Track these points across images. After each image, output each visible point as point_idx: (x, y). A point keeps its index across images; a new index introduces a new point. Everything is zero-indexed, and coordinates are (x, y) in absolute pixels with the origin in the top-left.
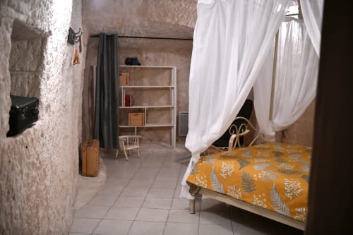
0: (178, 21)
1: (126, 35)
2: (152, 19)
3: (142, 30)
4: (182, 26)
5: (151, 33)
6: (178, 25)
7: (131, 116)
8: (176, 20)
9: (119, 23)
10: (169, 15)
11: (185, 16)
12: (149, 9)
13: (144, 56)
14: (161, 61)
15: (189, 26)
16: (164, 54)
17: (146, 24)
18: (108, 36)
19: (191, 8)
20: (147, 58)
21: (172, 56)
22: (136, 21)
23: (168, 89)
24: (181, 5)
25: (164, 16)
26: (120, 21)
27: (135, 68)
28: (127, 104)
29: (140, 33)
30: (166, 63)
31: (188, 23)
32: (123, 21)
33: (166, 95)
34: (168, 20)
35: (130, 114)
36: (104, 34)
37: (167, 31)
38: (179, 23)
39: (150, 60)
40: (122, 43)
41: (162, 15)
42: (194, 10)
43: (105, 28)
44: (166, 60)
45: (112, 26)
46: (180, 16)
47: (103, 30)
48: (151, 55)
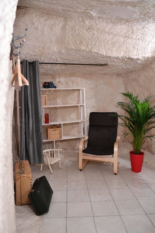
0: (92, 48)
1: (45, 62)
2: (69, 47)
3: (60, 58)
4: (95, 53)
5: (66, 60)
6: (91, 52)
7: (50, 131)
8: (90, 48)
9: (40, 51)
10: (84, 43)
11: (97, 44)
12: (67, 37)
13: (57, 80)
14: (71, 84)
15: (100, 53)
16: (74, 79)
17: (63, 51)
18: (30, 63)
19: (102, 37)
20: (59, 82)
21: (79, 79)
22: (55, 48)
23: (77, 106)
24: (94, 34)
25: (80, 44)
26: (41, 49)
27: (50, 91)
28: (47, 121)
29: (57, 60)
30: (74, 85)
31: (99, 50)
32: (44, 49)
33: (76, 112)
34: (83, 48)
35: (49, 130)
36: (26, 61)
37: (81, 58)
38: (92, 50)
39: (62, 83)
40: (41, 69)
41: (78, 43)
42: (104, 38)
43: (28, 56)
44: (75, 83)
45: (33, 54)
46: (92, 44)
47: (26, 57)
48: (62, 80)
